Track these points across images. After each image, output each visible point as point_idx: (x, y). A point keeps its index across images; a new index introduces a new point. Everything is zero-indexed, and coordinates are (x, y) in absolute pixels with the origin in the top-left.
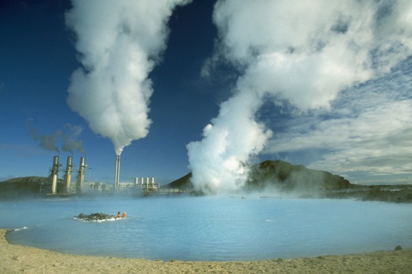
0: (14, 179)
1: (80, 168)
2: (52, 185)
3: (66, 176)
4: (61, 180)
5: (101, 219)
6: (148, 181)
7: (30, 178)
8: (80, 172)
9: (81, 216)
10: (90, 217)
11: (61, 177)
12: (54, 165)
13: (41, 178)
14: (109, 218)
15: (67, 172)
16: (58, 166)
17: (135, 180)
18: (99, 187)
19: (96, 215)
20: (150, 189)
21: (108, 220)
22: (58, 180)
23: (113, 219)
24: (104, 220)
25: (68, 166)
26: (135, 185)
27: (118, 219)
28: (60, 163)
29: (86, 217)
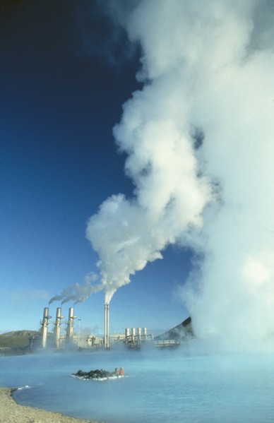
0: (6, 334)
1: (69, 320)
2: (42, 339)
3: (55, 329)
4: (51, 334)
5: (102, 377)
6: (140, 332)
7: (20, 332)
8: (69, 324)
9: (80, 374)
10: (90, 375)
11: (50, 331)
12: (45, 317)
13: (32, 332)
14: (111, 376)
15: (56, 324)
16: (47, 318)
17: (126, 331)
18: (89, 340)
19: (97, 372)
20: (143, 342)
21: (110, 378)
22: (48, 333)
23: (114, 377)
24: (105, 379)
25: (57, 318)
26: (127, 337)
27: (120, 377)
28: (50, 314)
29: (86, 374)
